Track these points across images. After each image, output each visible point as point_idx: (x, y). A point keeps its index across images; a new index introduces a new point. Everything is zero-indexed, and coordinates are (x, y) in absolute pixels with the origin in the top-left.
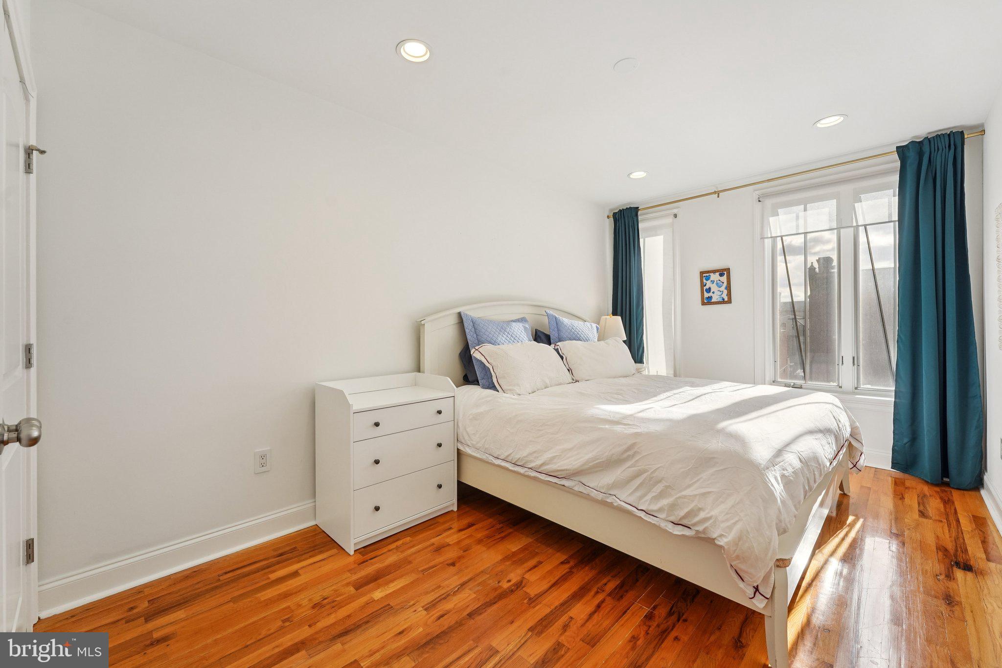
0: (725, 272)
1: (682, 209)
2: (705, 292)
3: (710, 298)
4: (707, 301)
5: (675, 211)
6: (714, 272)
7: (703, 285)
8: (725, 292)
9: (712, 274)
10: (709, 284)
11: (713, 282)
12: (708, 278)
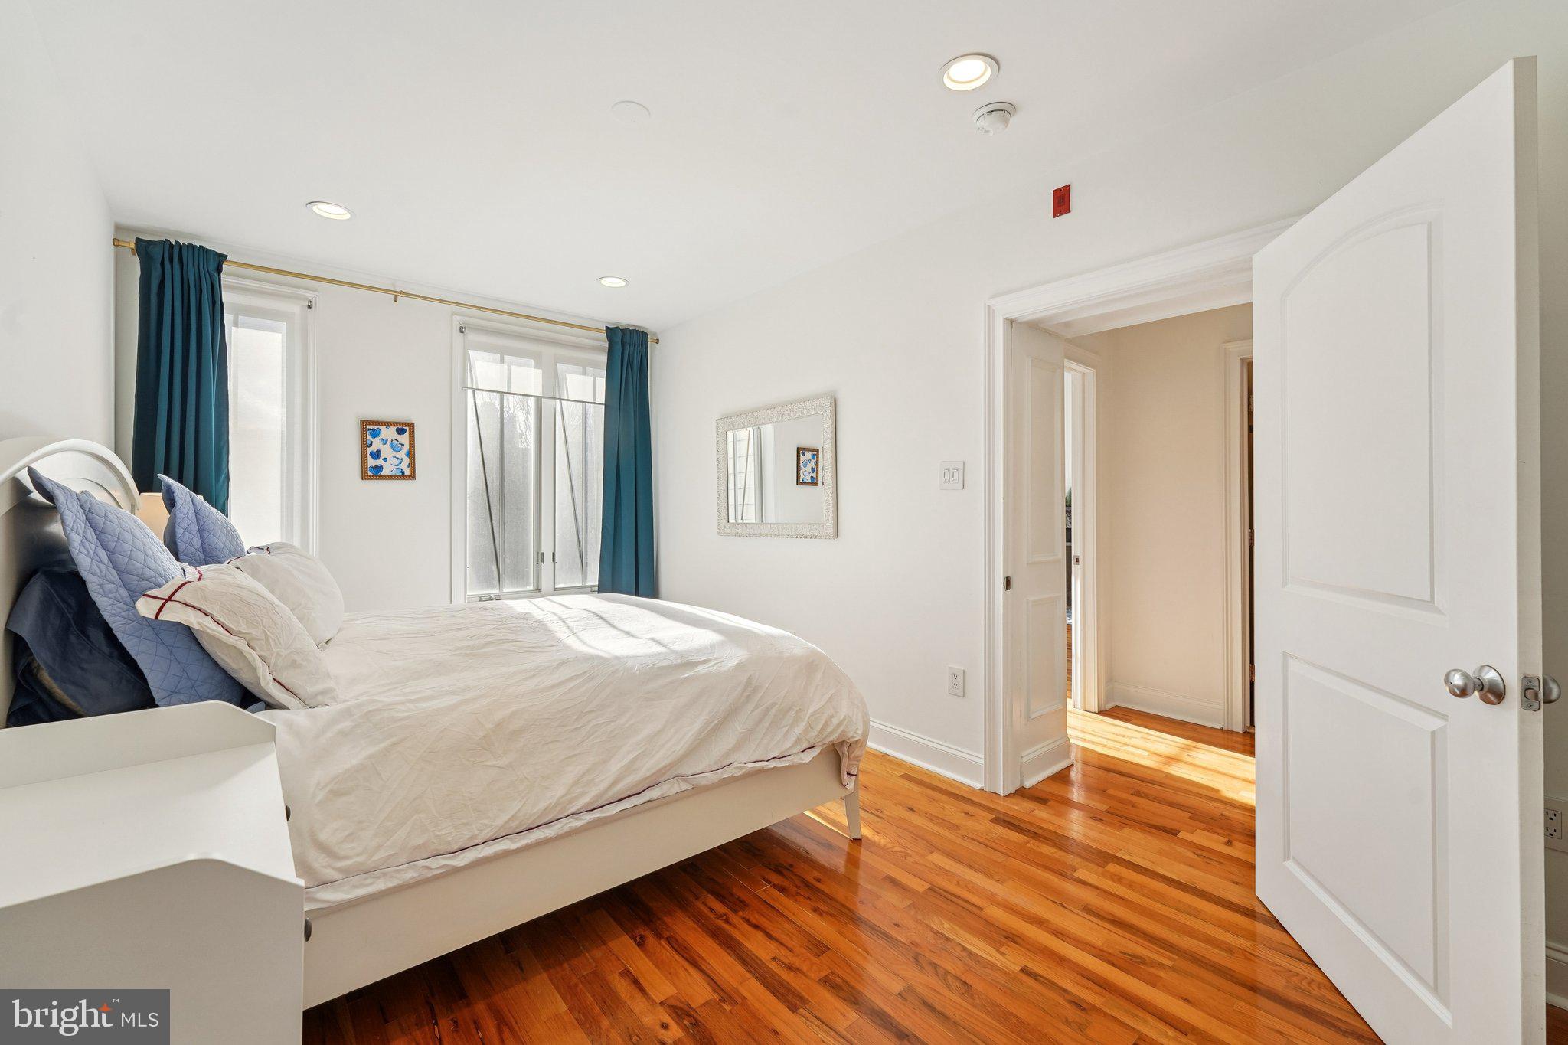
0: (407, 429)
1: (324, 294)
2: (369, 456)
3: (379, 468)
4: (372, 474)
5: (310, 295)
6: (388, 424)
7: (365, 445)
8: (406, 461)
9: (383, 428)
10: (377, 444)
11: (385, 441)
12: (375, 434)
